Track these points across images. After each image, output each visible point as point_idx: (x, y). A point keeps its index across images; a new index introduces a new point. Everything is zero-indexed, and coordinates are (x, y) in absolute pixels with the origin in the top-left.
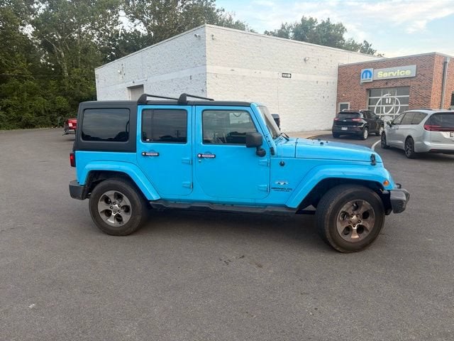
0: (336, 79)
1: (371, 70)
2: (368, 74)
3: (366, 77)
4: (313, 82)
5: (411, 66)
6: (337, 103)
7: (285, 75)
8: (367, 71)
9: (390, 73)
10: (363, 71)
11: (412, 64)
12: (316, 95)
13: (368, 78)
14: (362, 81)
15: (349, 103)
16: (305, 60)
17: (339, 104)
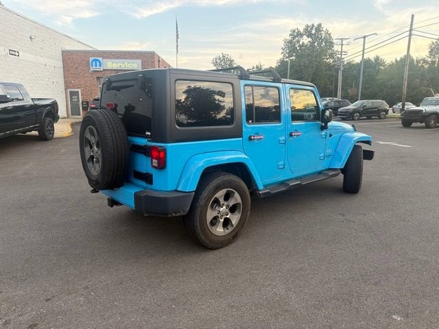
0: (60, 64)
1: (100, 59)
2: (98, 63)
3: (96, 66)
4: (42, 64)
5: (136, 61)
6: (66, 90)
7: (13, 53)
8: (96, 60)
9: (119, 65)
10: (91, 59)
11: (137, 58)
12: (46, 79)
13: (98, 67)
14: (92, 69)
15: (79, 90)
16: (31, 38)
17: (69, 90)
